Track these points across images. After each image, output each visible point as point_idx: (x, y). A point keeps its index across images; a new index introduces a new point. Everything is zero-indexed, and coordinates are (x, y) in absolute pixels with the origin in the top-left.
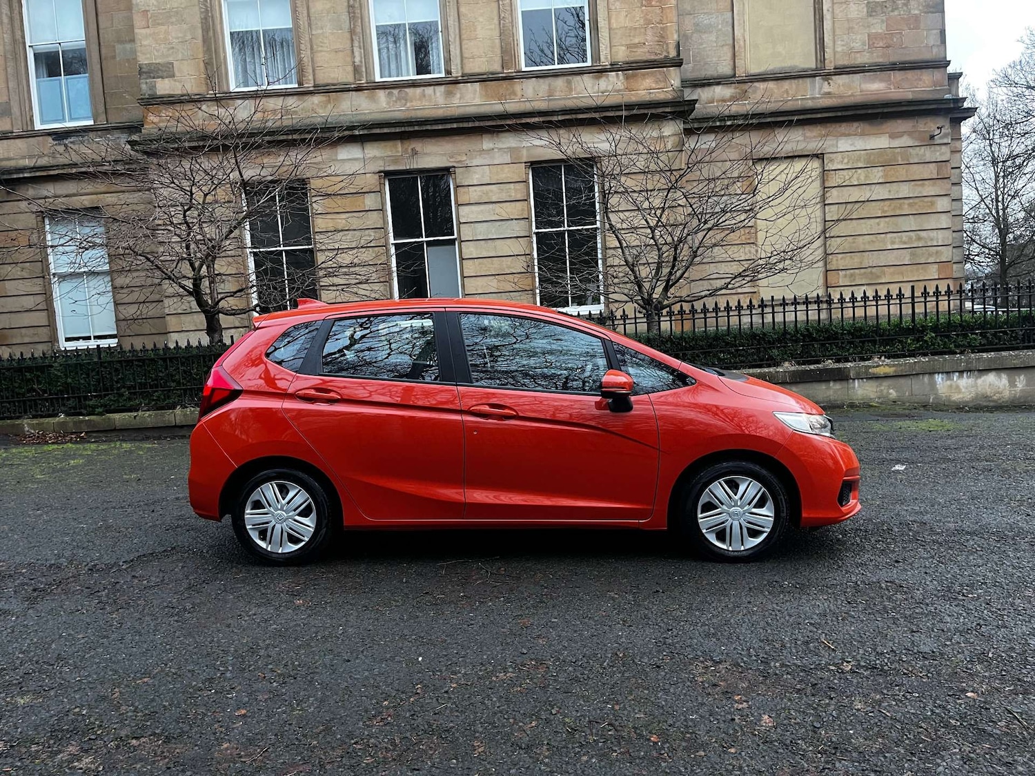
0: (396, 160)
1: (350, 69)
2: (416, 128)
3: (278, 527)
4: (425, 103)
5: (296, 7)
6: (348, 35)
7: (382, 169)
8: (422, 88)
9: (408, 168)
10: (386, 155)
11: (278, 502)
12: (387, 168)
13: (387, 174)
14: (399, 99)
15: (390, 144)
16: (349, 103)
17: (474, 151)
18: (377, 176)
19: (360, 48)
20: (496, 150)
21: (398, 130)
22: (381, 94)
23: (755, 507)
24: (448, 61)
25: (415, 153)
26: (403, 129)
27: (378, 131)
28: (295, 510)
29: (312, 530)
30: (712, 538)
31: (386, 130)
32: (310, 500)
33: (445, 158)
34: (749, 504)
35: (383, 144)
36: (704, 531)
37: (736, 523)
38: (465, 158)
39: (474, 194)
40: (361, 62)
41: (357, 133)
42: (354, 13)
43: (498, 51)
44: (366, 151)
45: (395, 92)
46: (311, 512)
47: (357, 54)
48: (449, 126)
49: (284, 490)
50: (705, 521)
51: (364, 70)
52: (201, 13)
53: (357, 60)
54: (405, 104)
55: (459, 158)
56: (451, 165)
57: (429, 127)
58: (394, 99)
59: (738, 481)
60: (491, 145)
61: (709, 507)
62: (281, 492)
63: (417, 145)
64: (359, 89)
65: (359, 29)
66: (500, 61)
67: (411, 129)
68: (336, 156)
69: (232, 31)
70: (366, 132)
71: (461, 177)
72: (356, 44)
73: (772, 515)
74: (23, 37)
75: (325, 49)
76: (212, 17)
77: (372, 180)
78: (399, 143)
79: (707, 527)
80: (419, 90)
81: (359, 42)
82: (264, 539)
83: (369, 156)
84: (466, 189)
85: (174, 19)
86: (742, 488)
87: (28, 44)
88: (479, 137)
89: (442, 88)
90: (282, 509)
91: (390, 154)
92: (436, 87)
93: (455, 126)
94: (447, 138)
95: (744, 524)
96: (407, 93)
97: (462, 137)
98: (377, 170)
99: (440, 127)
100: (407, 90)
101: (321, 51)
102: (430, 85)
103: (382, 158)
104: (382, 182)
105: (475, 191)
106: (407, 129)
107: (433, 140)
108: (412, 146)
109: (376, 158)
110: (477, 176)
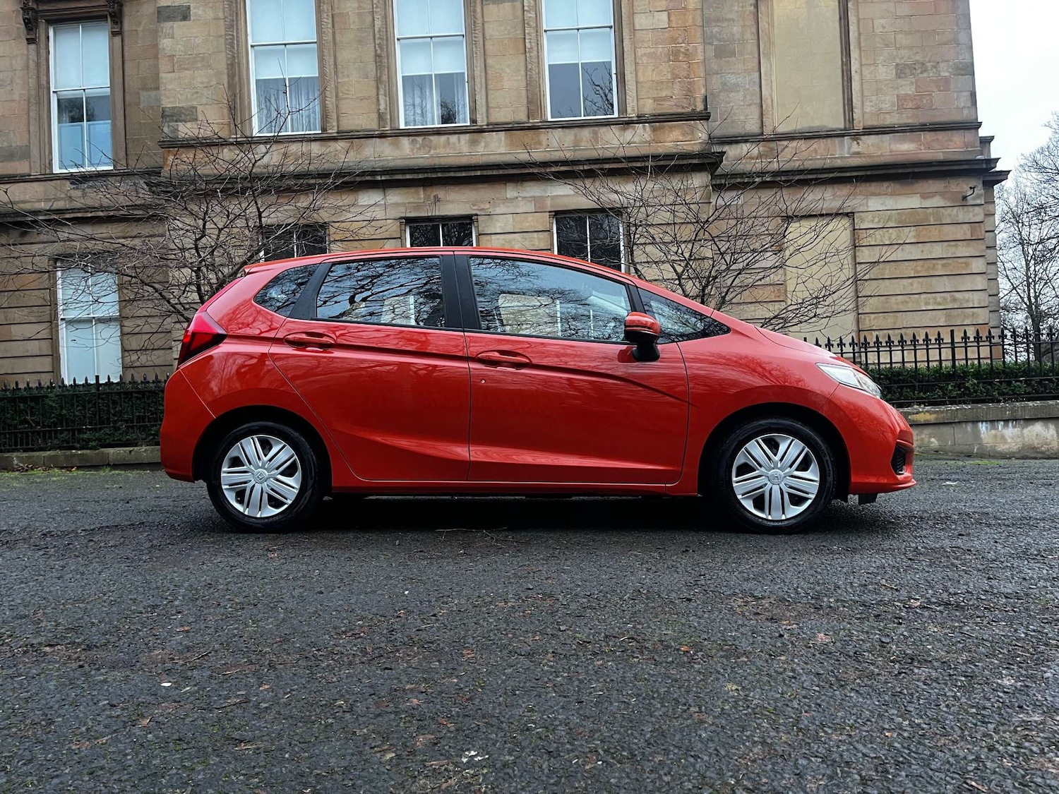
0: (418, 207)
1: (375, 116)
2: (439, 175)
3: (258, 487)
4: (450, 151)
5: (323, 55)
6: (373, 83)
7: (404, 215)
8: (447, 136)
9: (430, 214)
10: (407, 201)
11: (259, 458)
12: (409, 215)
13: (409, 221)
14: (423, 146)
15: (412, 190)
16: (372, 150)
17: (497, 199)
18: (398, 223)
19: (386, 96)
20: (520, 199)
21: (421, 176)
22: (405, 141)
23: (797, 470)
24: (473, 110)
25: (437, 200)
26: (426, 175)
27: (400, 177)
28: (277, 468)
29: (296, 491)
30: (749, 505)
31: (408, 177)
32: (296, 457)
33: (468, 206)
34: (791, 466)
35: (405, 190)
36: (739, 497)
37: (776, 489)
38: (488, 206)
39: (496, 242)
40: (386, 109)
41: (379, 178)
42: (381, 62)
43: (525, 102)
44: (387, 197)
45: (420, 139)
46: (296, 471)
47: (382, 102)
48: (472, 174)
49: (266, 446)
50: (740, 486)
51: (389, 117)
52: (228, 59)
53: (382, 107)
54: (429, 151)
55: (482, 206)
56: (474, 212)
57: (452, 174)
58: (418, 146)
59: (778, 440)
60: (516, 194)
61: (745, 469)
62: (263, 448)
63: (440, 192)
64: (382, 136)
65: (385, 78)
66: (526, 112)
67: (434, 176)
68: (358, 201)
69: (258, 78)
70: (388, 177)
71: (483, 225)
72: (382, 92)
73: (818, 479)
74: (48, 83)
75: (350, 96)
76: (239, 64)
77: (393, 228)
78: (421, 190)
79: (743, 492)
80: (443, 138)
81: (385, 90)
82: (241, 502)
83: (389, 201)
84: (488, 237)
85: (199, 65)
86: (782, 448)
87: (52, 89)
88: (503, 186)
89: (467, 137)
90: (263, 467)
91: (412, 200)
92: (461, 136)
93: (479, 173)
94: (471, 186)
95: (785, 489)
96: (431, 141)
97: (485, 186)
98: (399, 217)
99: (464, 174)
100: (431, 138)
101: (348, 98)
102: (455, 133)
103: (404, 204)
104: (403, 228)
105: (498, 239)
106: (430, 175)
107: (457, 188)
108: (435, 193)
109: (397, 204)
110: (500, 224)
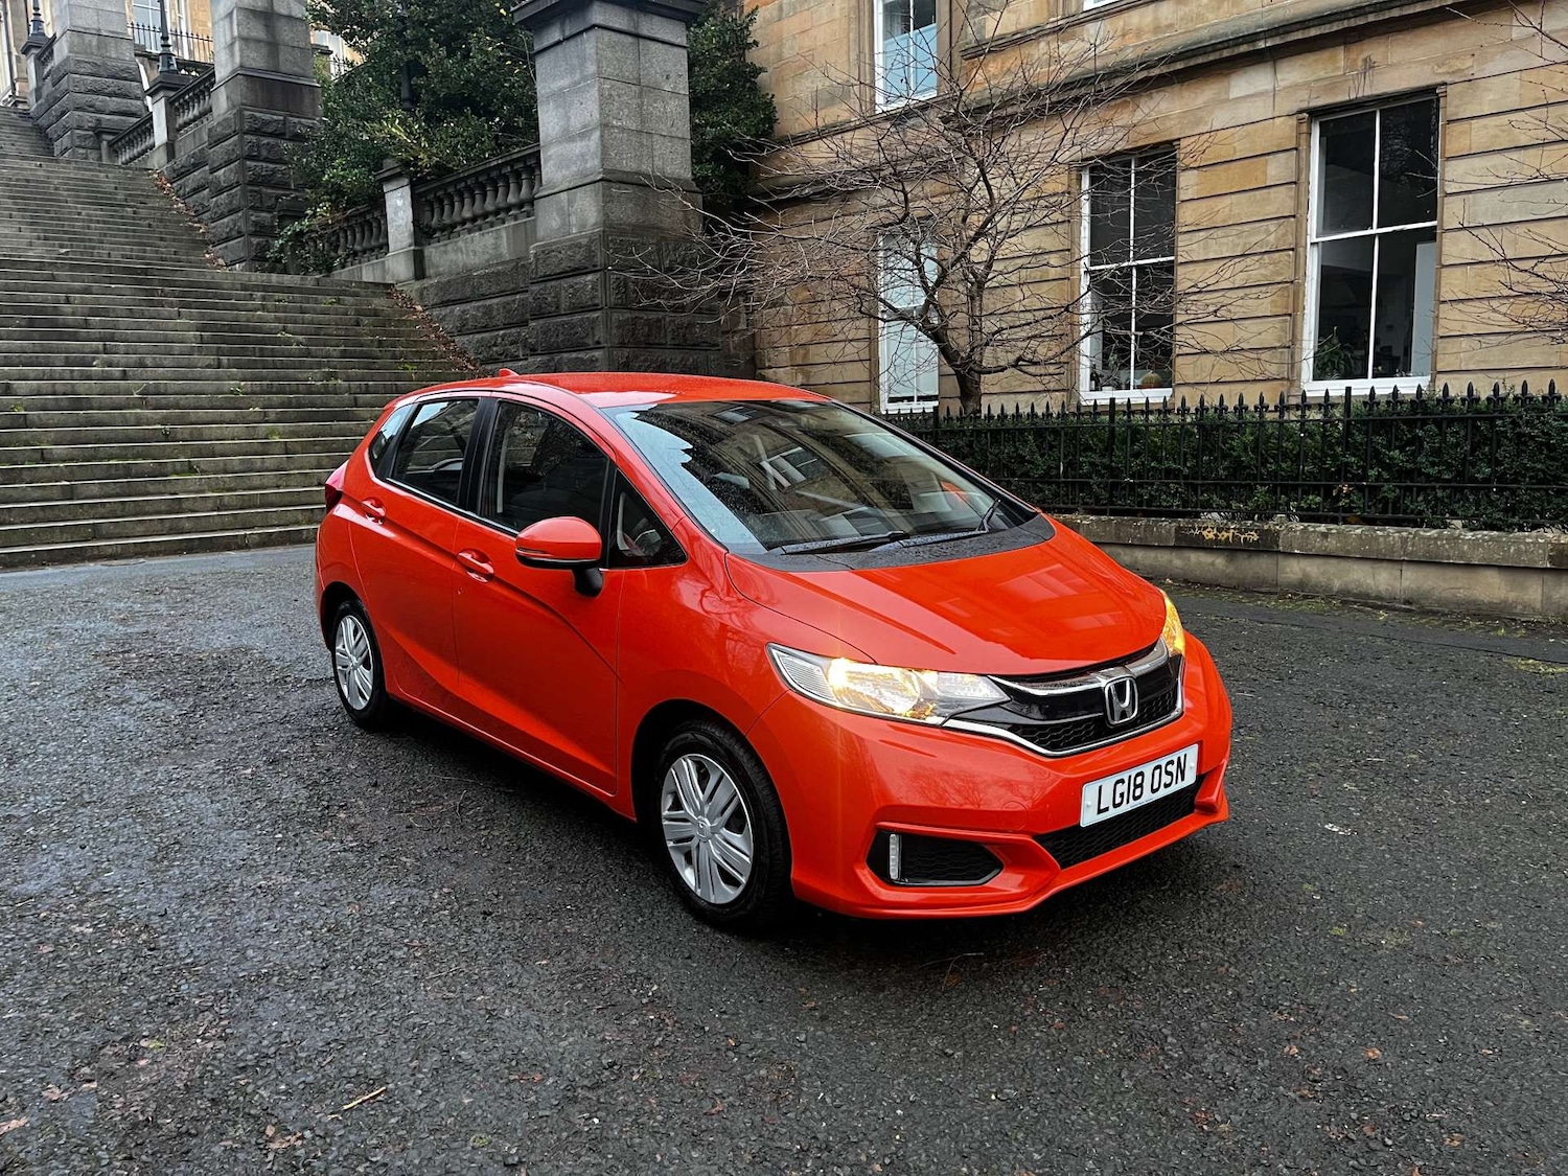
0: (1332, 85)
2: (1371, 18)
7: (1304, 105)
9: (1353, 96)
10: (1314, 77)
12: (1315, 103)
13: (1314, 113)
15: (1325, 54)
17: (1492, 45)
18: (1293, 121)
21: (1335, 27)
25: (1369, 65)
26: (1346, 24)
27: (1299, 35)
31: (1313, 32)
33: (1428, 68)
35: (1311, 58)
38: (1469, 62)
39: (1479, 134)
41: (1261, 45)
44: (1279, 77)
48: (1435, 4)
55: (1458, 65)
56: (1439, 80)
57: (1395, 13)
63: (1375, 50)
67: (1361, 21)
68: (1227, 93)
70: (1277, 41)
71: (1451, 106)
77: (1285, 129)
78: (1340, 53)
83: (1282, 84)
84: (1464, 126)
88: (1507, 15)
91: (1322, 74)
94: (1436, 28)
98: (1295, 109)
103: (1306, 84)
104: (1304, 128)
105: (1485, 127)
106: (1353, 23)
107: (1409, 36)
108: (1365, 55)
109: (1296, 87)
110: (1491, 97)
